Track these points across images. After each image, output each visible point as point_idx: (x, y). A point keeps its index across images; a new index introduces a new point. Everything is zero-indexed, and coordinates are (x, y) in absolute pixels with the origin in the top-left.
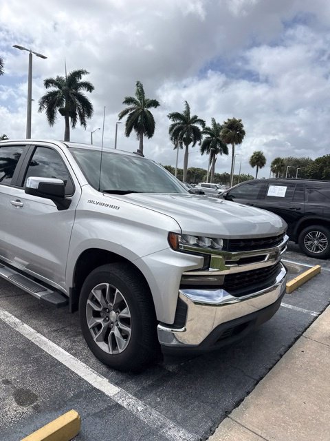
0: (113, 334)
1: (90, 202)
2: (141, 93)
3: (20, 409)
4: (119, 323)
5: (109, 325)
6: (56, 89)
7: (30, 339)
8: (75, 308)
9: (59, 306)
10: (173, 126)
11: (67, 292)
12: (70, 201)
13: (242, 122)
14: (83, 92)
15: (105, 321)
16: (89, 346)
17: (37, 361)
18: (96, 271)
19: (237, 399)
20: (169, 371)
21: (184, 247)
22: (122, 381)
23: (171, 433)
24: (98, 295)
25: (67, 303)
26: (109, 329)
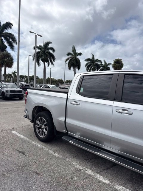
2: (74, 50)
6: (39, 50)
10: (87, 64)
13: (122, 60)
14: (51, 51)
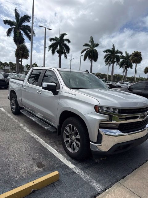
0: (73, 145)
1: (65, 92)
2: (92, 41)
3: (38, 169)
4: (76, 140)
5: (72, 141)
7: (43, 145)
8: (59, 134)
9: (54, 132)
10: (106, 55)
11: (57, 127)
12: (58, 92)
13: (141, 53)
14: (66, 43)
15: (70, 139)
16: (64, 149)
17: (45, 153)
18: (67, 119)
19: (123, 176)
20: (96, 162)
21: (101, 112)
22: (76, 163)
23: (94, 185)
24: (68, 129)
25: (56, 132)
26: (72, 143)
